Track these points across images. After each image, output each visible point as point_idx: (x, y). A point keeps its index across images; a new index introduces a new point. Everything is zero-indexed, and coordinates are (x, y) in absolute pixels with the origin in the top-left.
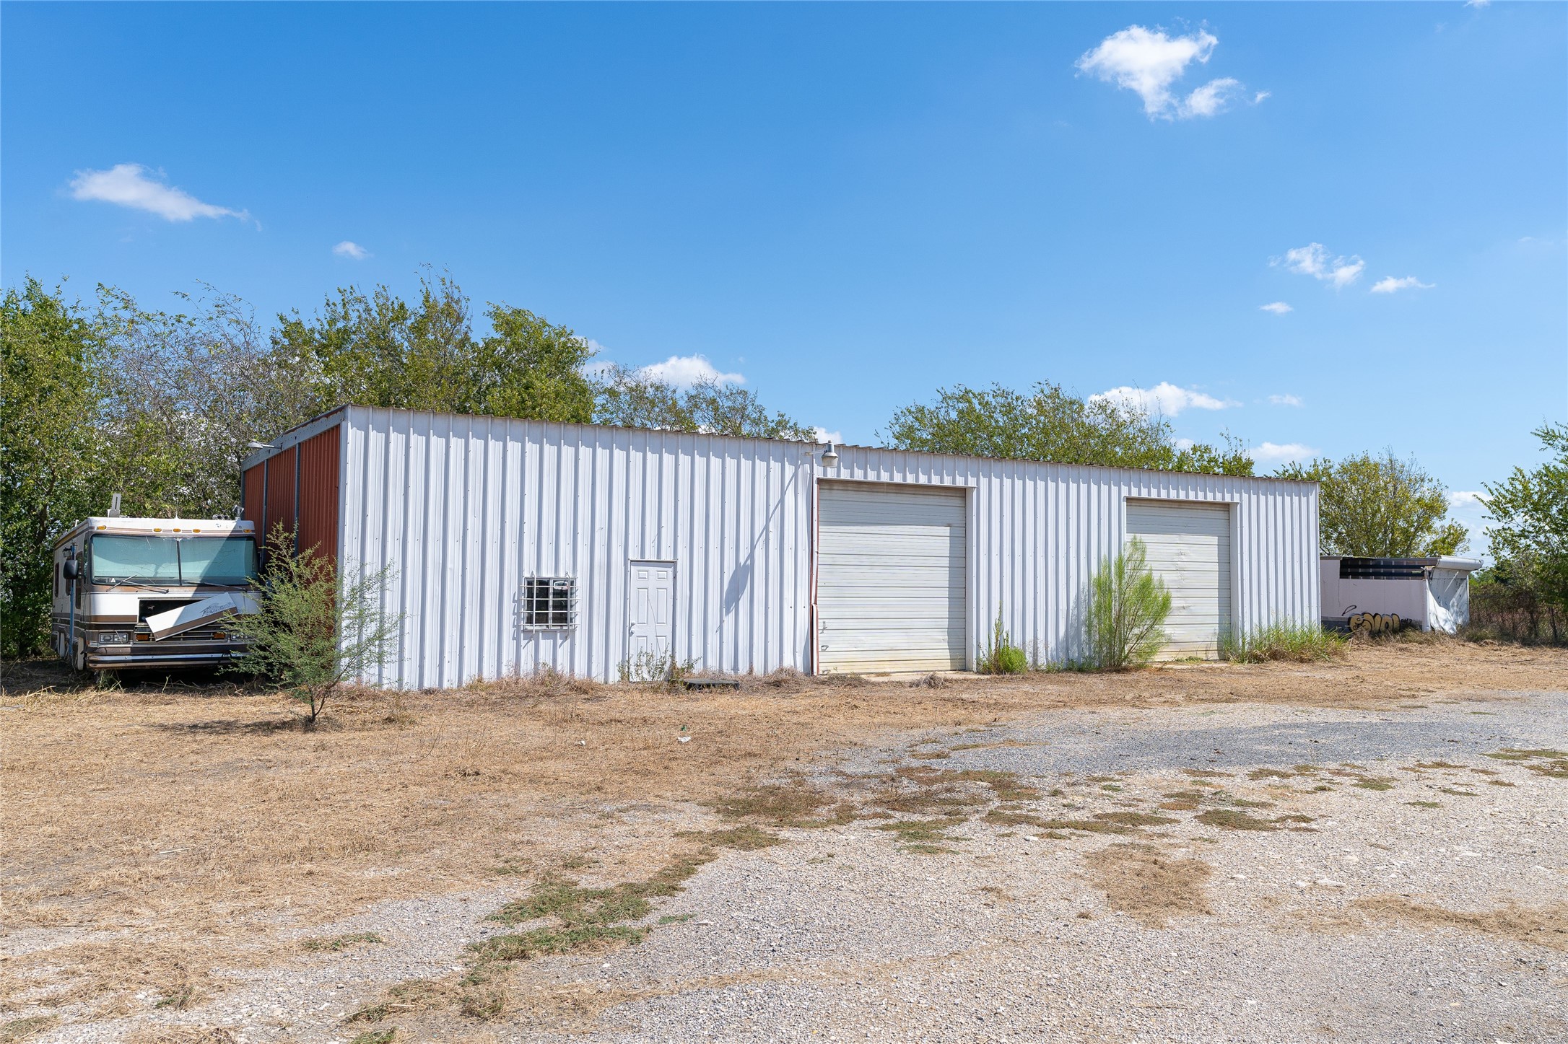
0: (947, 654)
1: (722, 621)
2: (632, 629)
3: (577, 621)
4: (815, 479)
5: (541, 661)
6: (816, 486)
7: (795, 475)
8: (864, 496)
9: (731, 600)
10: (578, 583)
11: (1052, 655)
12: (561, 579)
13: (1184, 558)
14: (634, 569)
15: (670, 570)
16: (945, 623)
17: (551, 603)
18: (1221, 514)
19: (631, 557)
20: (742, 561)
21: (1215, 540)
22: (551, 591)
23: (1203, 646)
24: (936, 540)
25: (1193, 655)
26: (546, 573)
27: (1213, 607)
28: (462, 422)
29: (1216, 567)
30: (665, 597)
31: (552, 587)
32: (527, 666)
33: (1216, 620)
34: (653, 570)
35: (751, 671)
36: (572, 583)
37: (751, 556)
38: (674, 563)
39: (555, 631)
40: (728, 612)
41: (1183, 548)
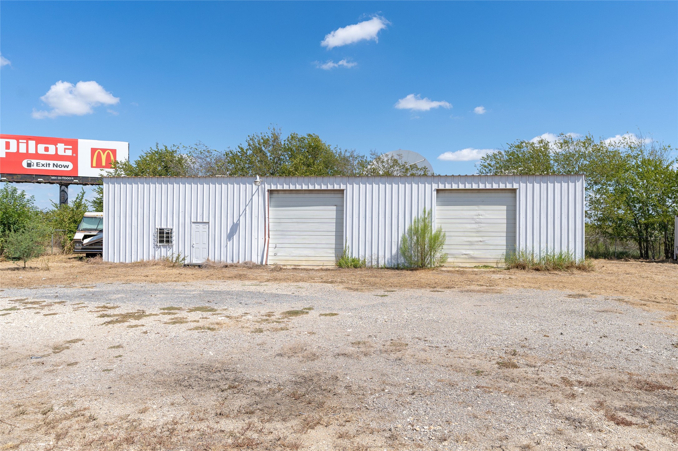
0: (334, 259)
1: (227, 244)
2: (194, 246)
3: (174, 242)
4: (266, 190)
5: (162, 255)
6: (267, 193)
7: (258, 189)
8: (294, 195)
9: (230, 236)
10: (174, 230)
11: (388, 261)
12: (168, 228)
13: (481, 217)
14: (193, 225)
15: (207, 225)
16: (334, 246)
17: (165, 236)
18: (510, 195)
19: (192, 221)
20: (235, 222)
21: (505, 208)
22: (165, 232)
23: (495, 261)
24: (330, 212)
25: (486, 264)
26: (163, 227)
27: (502, 241)
28: (137, 179)
29: (505, 221)
30: (206, 234)
31: (165, 231)
32: (157, 257)
33: (505, 247)
34: (201, 225)
35: (239, 262)
36: (171, 230)
37: (239, 220)
38: (209, 223)
39: (167, 246)
40: (229, 240)
41: (481, 212)
